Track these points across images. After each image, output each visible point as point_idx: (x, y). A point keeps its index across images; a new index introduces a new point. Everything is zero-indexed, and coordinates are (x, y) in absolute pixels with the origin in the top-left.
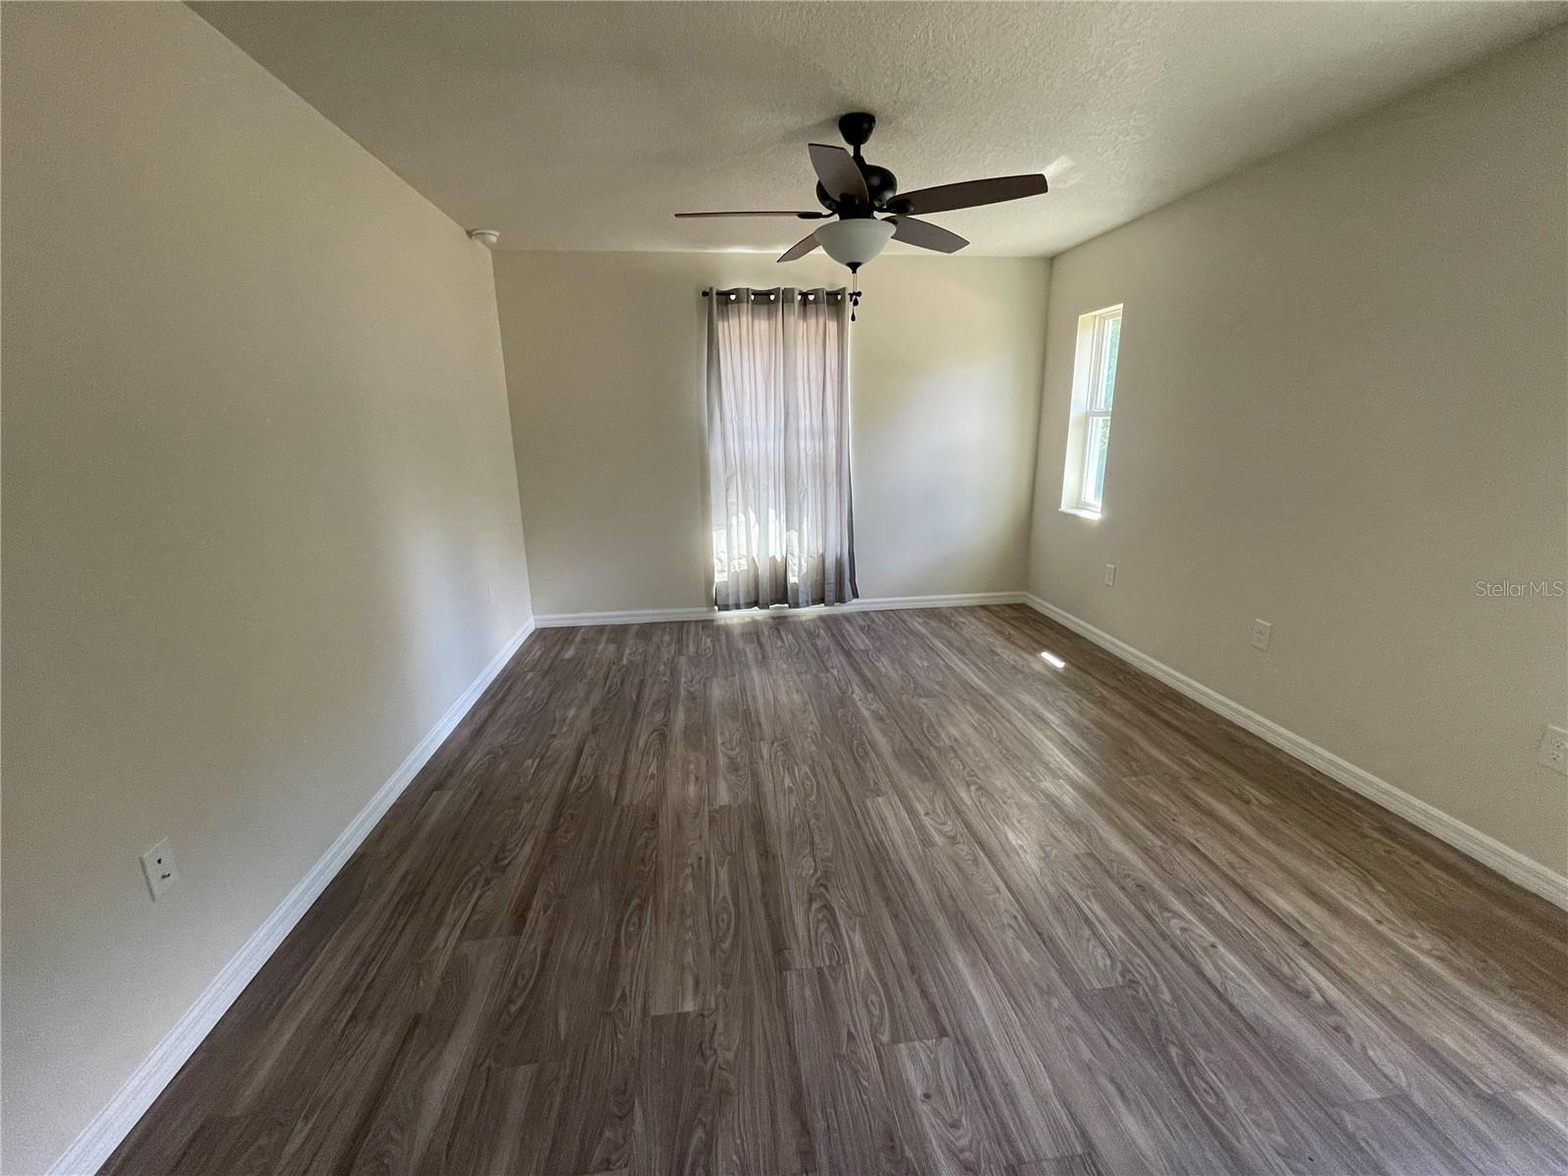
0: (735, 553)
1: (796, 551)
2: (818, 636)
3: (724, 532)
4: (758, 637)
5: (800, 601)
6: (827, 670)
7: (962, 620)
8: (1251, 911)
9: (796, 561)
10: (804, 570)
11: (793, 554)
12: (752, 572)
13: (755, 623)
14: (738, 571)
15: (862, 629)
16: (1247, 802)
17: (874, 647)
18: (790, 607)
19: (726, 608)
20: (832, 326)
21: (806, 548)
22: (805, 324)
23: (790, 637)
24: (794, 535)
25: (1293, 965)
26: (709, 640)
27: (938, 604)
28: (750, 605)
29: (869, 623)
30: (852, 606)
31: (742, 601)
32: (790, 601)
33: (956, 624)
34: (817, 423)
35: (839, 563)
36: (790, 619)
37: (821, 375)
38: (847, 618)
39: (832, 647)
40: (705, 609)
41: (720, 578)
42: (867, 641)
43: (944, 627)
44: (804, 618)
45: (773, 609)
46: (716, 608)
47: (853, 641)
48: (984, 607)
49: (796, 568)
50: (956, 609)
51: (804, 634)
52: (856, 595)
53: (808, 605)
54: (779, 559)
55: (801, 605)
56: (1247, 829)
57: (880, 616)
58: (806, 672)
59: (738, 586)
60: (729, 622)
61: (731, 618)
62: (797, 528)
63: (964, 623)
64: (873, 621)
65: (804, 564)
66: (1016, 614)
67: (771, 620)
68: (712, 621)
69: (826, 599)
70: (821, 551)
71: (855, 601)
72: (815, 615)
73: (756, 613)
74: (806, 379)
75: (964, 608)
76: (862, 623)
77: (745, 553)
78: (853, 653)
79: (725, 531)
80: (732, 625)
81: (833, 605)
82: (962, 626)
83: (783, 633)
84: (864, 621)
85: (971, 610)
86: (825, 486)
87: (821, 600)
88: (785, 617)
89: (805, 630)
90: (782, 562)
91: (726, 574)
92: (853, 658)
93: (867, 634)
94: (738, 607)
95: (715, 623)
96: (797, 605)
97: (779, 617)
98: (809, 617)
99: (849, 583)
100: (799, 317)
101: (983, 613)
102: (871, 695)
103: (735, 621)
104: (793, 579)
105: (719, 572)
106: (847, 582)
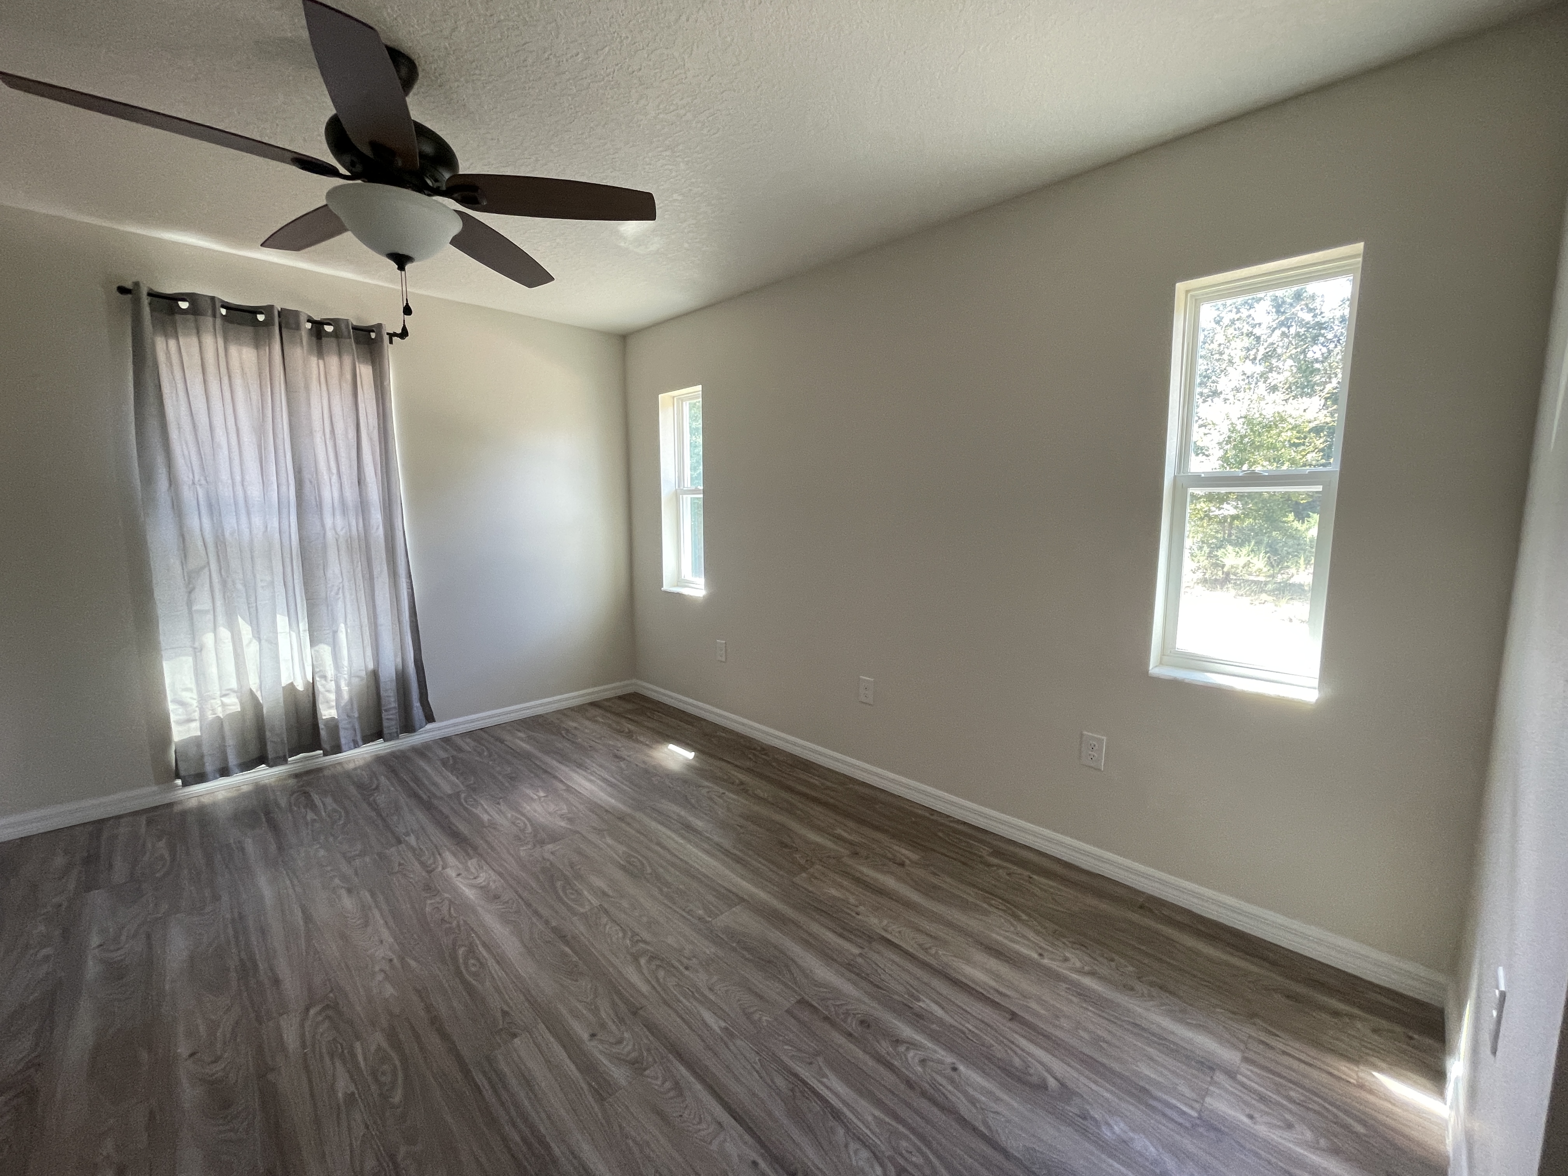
0: (215, 688)
1: (330, 672)
2: (377, 788)
3: (188, 661)
4: (267, 813)
5: (343, 741)
6: (399, 842)
7: (574, 725)
8: (962, 999)
9: (332, 686)
10: (346, 696)
11: (324, 677)
12: (250, 714)
13: (260, 790)
14: (221, 716)
15: (444, 763)
16: (902, 864)
17: (467, 786)
18: (325, 755)
19: (201, 778)
20: (365, 371)
21: (346, 663)
22: (321, 362)
23: (329, 800)
24: (325, 650)
25: (1019, 1052)
26: (162, 844)
27: (540, 711)
28: (248, 765)
29: (455, 753)
30: (427, 734)
31: (233, 760)
32: (326, 746)
33: (567, 731)
34: (351, 494)
35: (402, 679)
36: (327, 773)
37: (352, 434)
38: (422, 751)
39: (403, 799)
40: (155, 788)
41: (179, 733)
42: (454, 778)
43: (553, 737)
44: (351, 766)
45: (296, 762)
46: (179, 782)
47: (435, 784)
48: (594, 704)
49: (332, 696)
50: (562, 712)
51: (353, 790)
52: (430, 718)
53: (356, 745)
54: (300, 687)
55: (344, 747)
56: (915, 897)
57: (468, 740)
58: (363, 853)
59: (223, 738)
60: (206, 800)
61: (211, 793)
62: (331, 640)
63: (576, 728)
64: (460, 750)
65: (345, 688)
66: (629, 706)
67: (292, 782)
68: (170, 805)
69: (386, 731)
70: (371, 666)
71: (429, 726)
72: (368, 757)
73: (263, 773)
74: (328, 435)
75: (572, 709)
76: (443, 755)
77: (234, 684)
78: (436, 802)
79: (190, 659)
80: (214, 804)
81: (397, 738)
82: (577, 732)
83: (316, 798)
84: (446, 750)
85: (580, 710)
86: (370, 579)
87: (376, 733)
88: (319, 770)
89: (354, 783)
90: (306, 689)
91: (195, 725)
92: (436, 808)
93: (453, 769)
94: (225, 772)
95: (177, 808)
96: (337, 749)
97: (308, 772)
98: (361, 763)
99: (418, 704)
100: (310, 352)
101: (594, 712)
102: (474, 861)
103: (221, 796)
104: (327, 712)
105: (179, 723)
106: (416, 704)
